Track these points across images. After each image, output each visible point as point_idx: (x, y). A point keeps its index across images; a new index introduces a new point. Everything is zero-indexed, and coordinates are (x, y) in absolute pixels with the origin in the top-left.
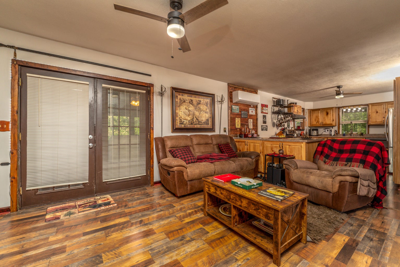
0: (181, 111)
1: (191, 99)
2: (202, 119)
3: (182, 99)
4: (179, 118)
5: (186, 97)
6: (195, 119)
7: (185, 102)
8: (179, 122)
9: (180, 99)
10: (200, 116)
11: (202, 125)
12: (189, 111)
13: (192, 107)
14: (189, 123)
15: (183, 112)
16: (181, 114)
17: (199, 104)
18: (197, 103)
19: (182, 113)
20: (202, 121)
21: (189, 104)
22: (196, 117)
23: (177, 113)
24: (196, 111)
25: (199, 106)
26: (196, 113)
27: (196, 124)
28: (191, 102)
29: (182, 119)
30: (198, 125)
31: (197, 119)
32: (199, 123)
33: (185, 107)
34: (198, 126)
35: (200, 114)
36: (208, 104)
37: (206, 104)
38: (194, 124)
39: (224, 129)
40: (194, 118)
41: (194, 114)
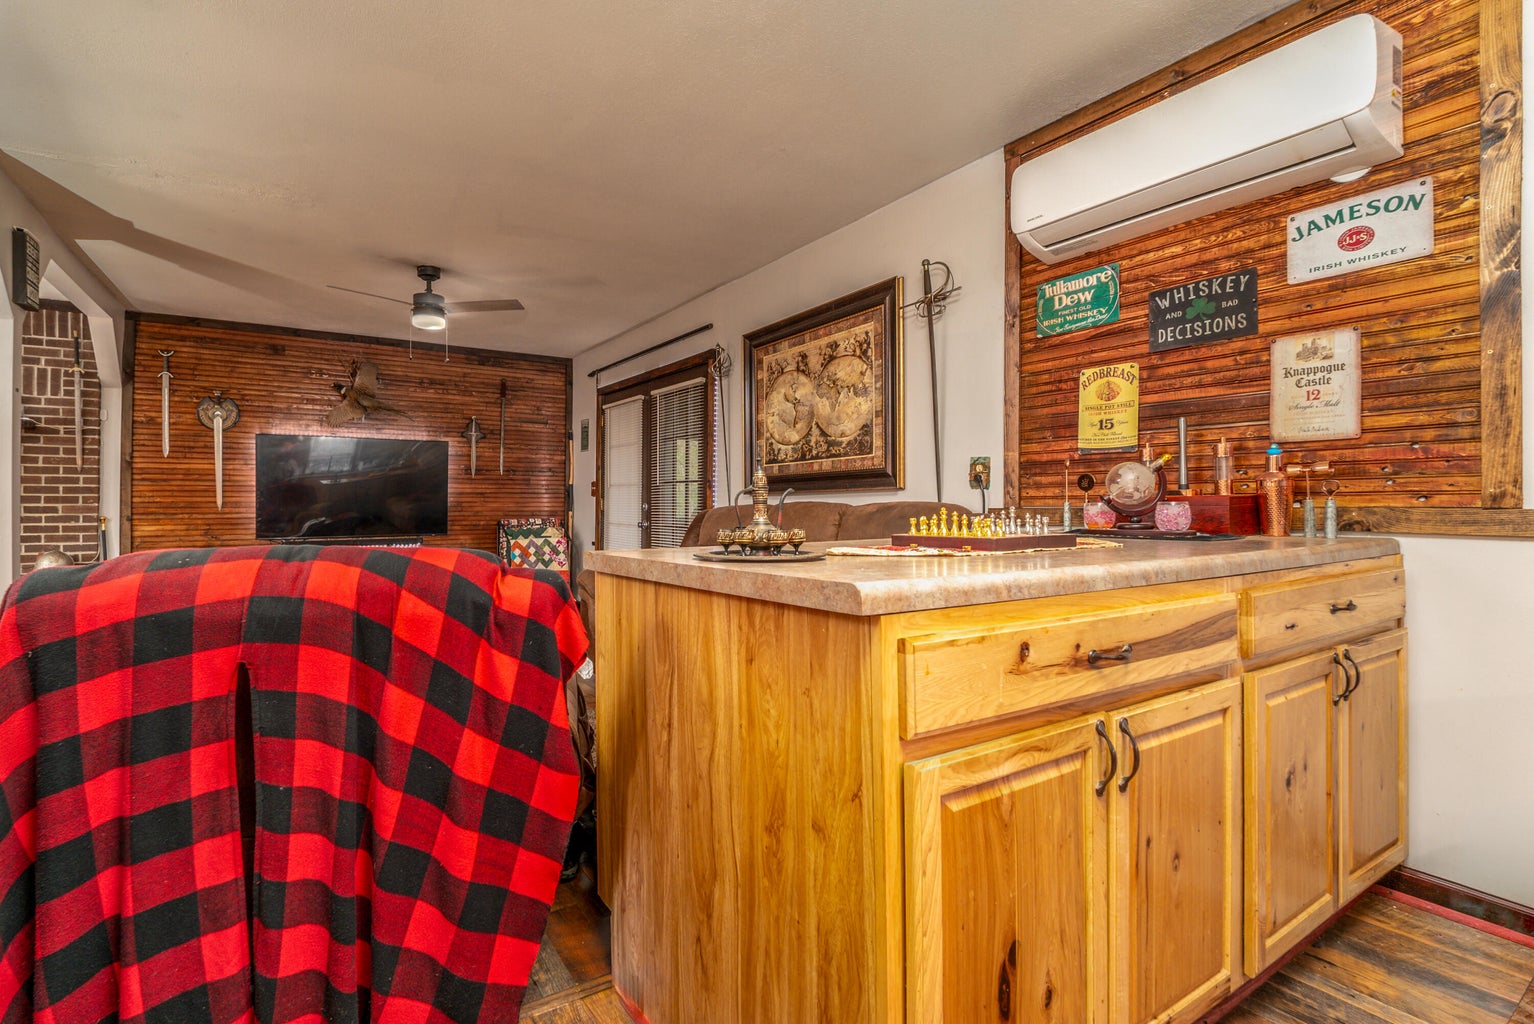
0: (772, 411)
1: (801, 354)
2: (841, 428)
3: (773, 365)
4: (767, 439)
5: (785, 352)
6: (815, 435)
7: (783, 373)
8: (767, 454)
9: (770, 368)
10: (836, 414)
11: (839, 455)
12: (796, 403)
13: (803, 385)
14: (797, 456)
15: (778, 415)
16: (773, 422)
17: (832, 358)
18: (823, 358)
19: (776, 418)
20: (841, 436)
21: (795, 374)
22: (818, 426)
23: (763, 424)
24: (821, 397)
26: (820, 405)
27: (817, 457)
28: (805, 364)
29: (773, 441)
30: (827, 457)
31: (823, 433)
32: (828, 450)
33: (783, 391)
34: (826, 465)
35: (833, 407)
36: (869, 344)
37: (858, 351)
38: (812, 458)
39: (974, 464)
40: (810, 430)
41: (812, 414)
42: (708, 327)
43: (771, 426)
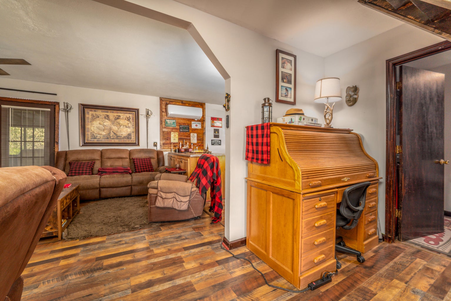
0: (93, 126)
1: (106, 115)
2: (121, 133)
3: (94, 115)
4: (91, 133)
5: (99, 112)
6: (112, 134)
7: (98, 117)
8: (91, 136)
9: (92, 115)
10: (119, 130)
11: (121, 139)
12: (104, 126)
13: (107, 122)
14: (104, 138)
15: (96, 127)
16: (93, 129)
17: (118, 118)
18: (114, 118)
20: (121, 135)
21: (104, 119)
22: (113, 132)
23: (89, 128)
24: (114, 126)
25: (118, 120)
26: (114, 128)
27: (113, 139)
28: (107, 117)
29: (94, 133)
30: (117, 139)
31: (115, 134)
32: (117, 137)
33: (98, 122)
34: (117, 141)
35: (118, 129)
36: (130, 118)
37: (127, 119)
38: (111, 139)
39: (154, 143)
40: (110, 132)
41: (110, 129)
42: (56, 95)
43: (93, 130)
